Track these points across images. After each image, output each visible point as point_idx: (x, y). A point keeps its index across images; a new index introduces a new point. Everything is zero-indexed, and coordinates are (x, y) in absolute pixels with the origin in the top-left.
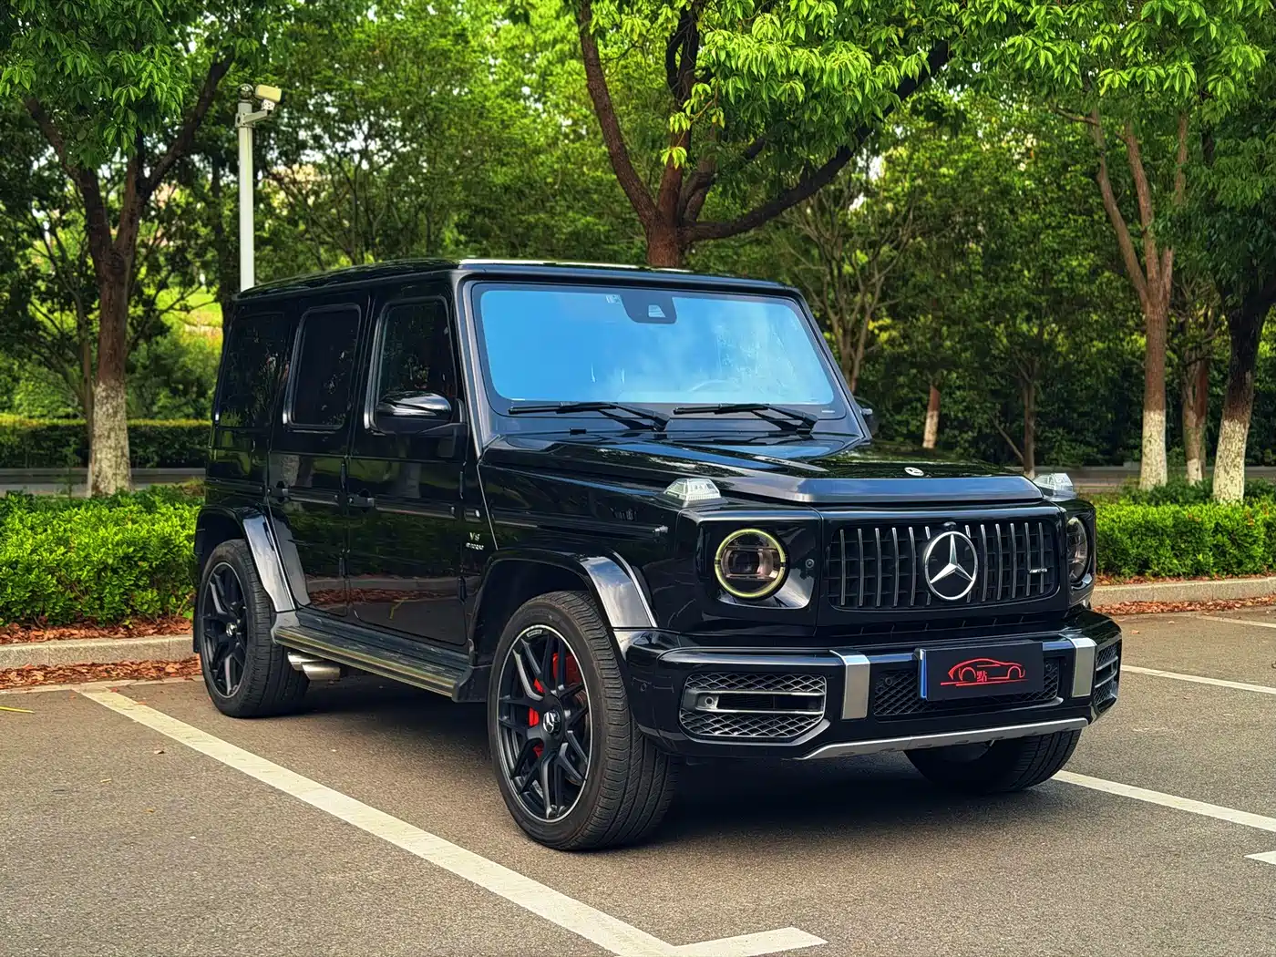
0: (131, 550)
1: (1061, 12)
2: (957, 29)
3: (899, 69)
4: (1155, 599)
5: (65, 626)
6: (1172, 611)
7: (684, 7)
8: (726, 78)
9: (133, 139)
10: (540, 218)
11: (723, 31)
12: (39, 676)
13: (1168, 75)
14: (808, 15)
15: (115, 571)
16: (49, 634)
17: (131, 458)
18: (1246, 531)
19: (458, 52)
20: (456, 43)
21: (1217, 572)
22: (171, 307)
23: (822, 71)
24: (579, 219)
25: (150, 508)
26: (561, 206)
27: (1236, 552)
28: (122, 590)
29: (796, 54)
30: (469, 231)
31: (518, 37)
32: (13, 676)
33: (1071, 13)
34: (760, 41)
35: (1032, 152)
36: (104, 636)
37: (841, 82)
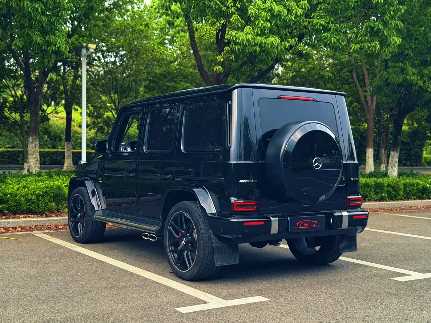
0: (48, 189)
1: (339, 26)
2: (307, 30)
3: (289, 43)
4: (369, 208)
5: (27, 214)
6: (374, 211)
7: (223, 23)
8: (235, 45)
9: (53, 62)
10: (172, 84)
11: (235, 31)
12: (19, 229)
13: (371, 46)
14: (261, 26)
15: (43, 196)
16: (21, 216)
17: (40, 161)
18: (397, 186)
19: (146, 30)
20: (145, 28)
21: (389, 199)
22: (52, 112)
23: (265, 43)
24: (185, 85)
25: (51, 177)
26: (179, 80)
27: (394, 193)
28: (45, 202)
29: (257, 38)
30: (148, 88)
31: (164, 25)
32: (11, 229)
33: (342, 26)
34: (246, 34)
35: (331, 65)
36: (39, 217)
37: (271, 47)
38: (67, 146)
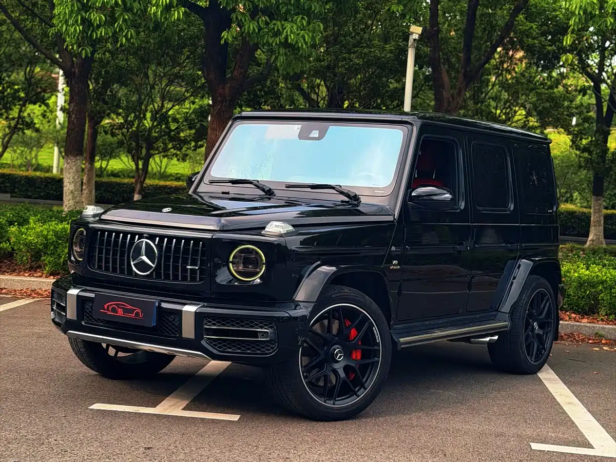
38: (594, 204)
